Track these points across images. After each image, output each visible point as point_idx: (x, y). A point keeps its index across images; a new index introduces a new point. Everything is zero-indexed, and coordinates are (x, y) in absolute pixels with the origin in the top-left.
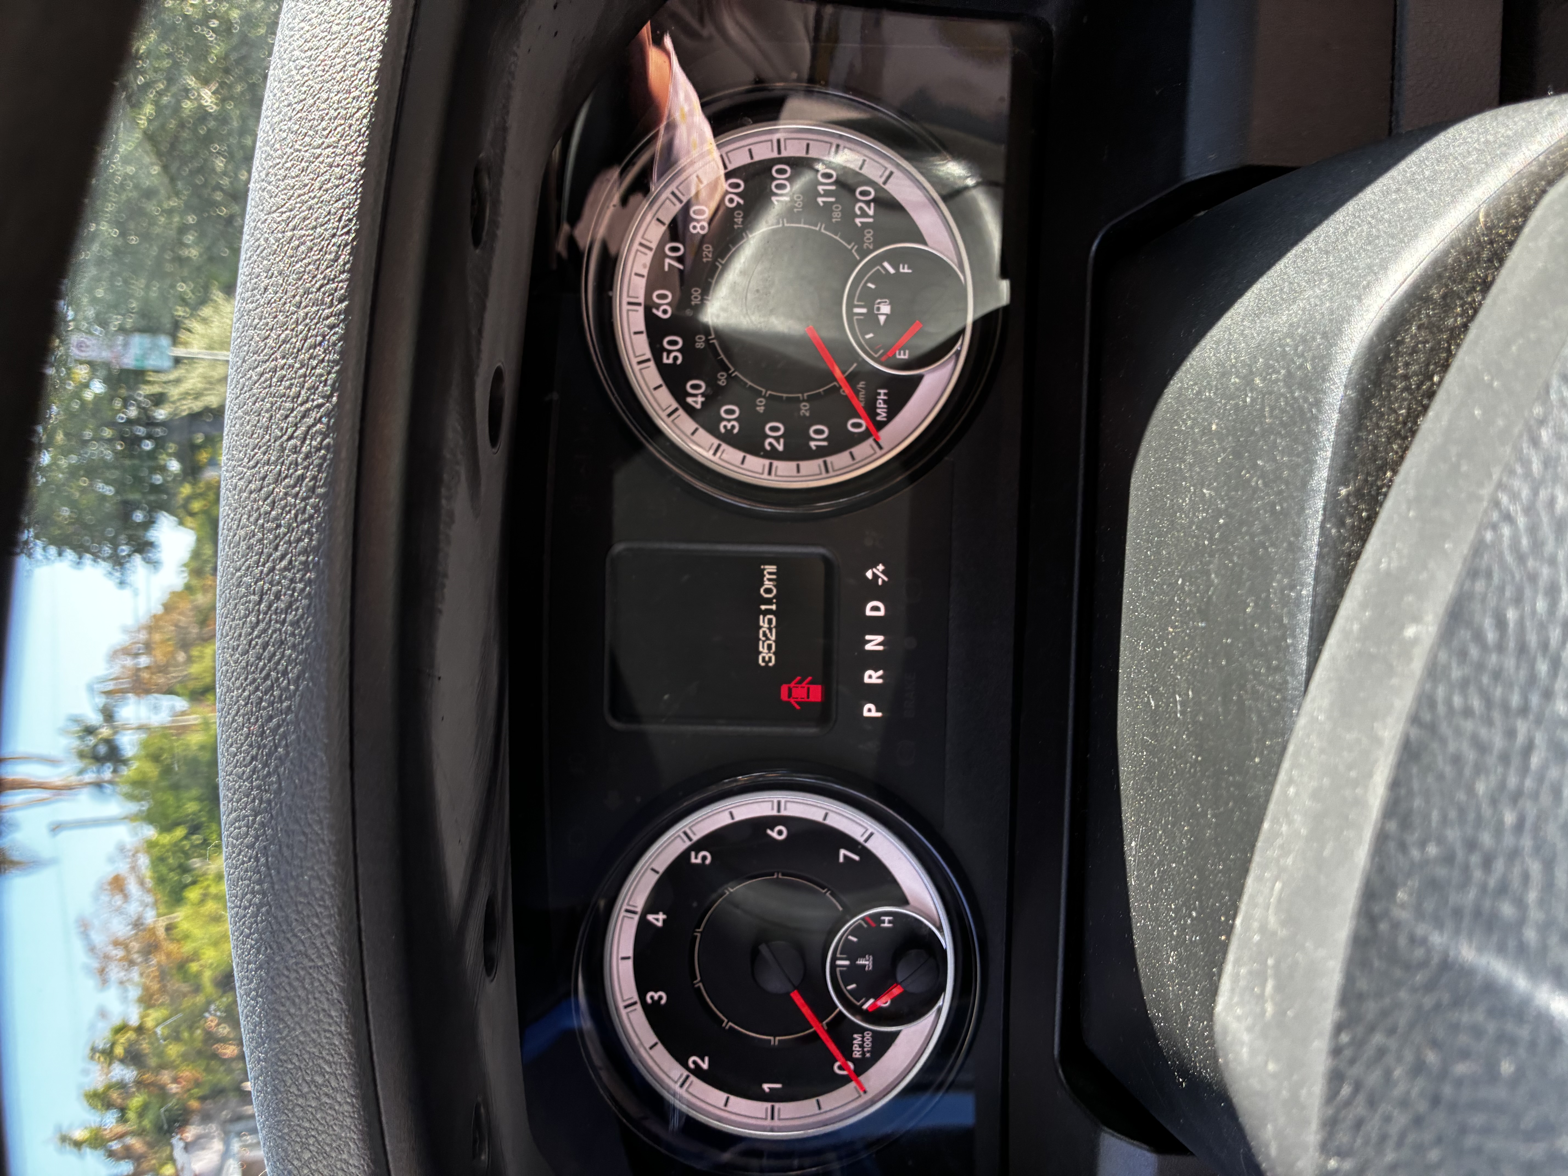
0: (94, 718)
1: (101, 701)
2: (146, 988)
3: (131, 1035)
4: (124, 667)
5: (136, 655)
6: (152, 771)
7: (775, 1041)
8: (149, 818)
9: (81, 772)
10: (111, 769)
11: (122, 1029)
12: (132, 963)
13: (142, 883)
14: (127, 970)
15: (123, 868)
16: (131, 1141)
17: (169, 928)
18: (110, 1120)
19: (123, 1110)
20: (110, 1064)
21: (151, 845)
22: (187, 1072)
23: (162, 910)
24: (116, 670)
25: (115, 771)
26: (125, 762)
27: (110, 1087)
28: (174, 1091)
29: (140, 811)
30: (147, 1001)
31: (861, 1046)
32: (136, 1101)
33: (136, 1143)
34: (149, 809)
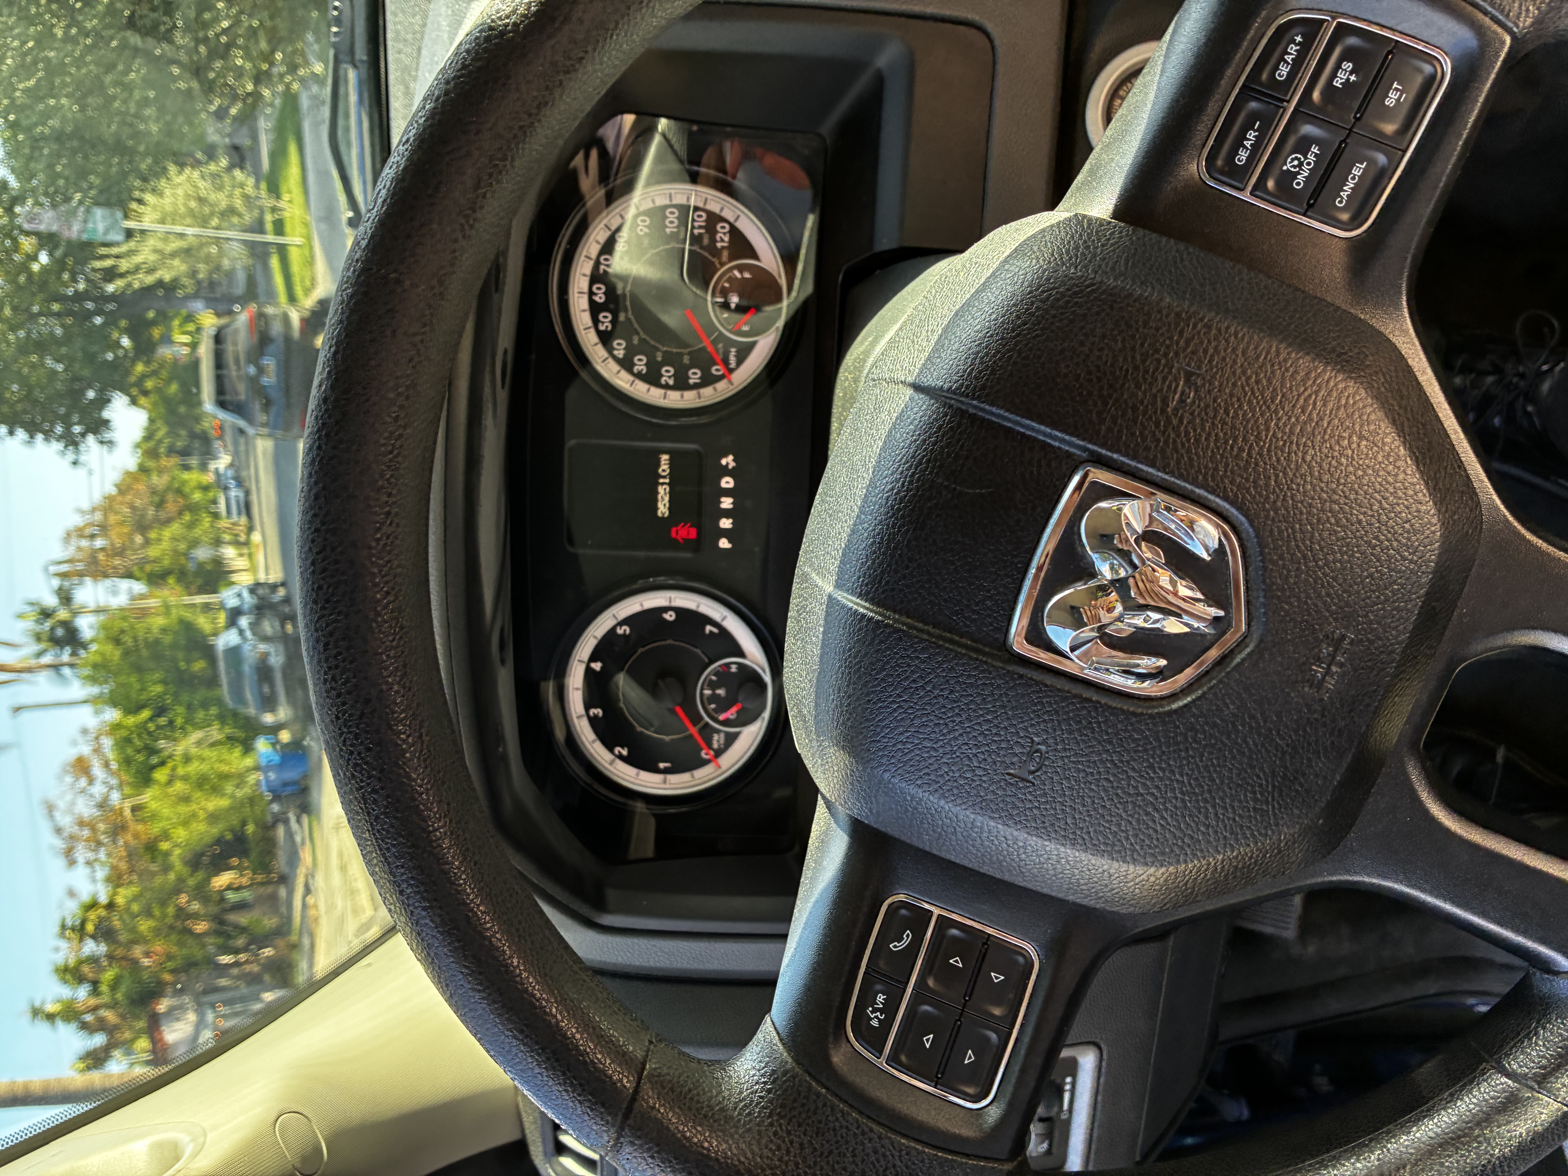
0: (51, 601)
1: (56, 583)
2: (113, 868)
3: (102, 912)
4: (79, 549)
5: (92, 537)
6: (114, 654)
7: (667, 738)
8: (113, 701)
9: (39, 654)
10: (70, 652)
11: (93, 905)
12: (99, 844)
13: (107, 765)
14: (93, 851)
15: (86, 750)
16: (104, 1013)
17: (135, 809)
18: (82, 992)
19: (95, 984)
20: (81, 940)
21: (116, 727)
22: (159, 947)
23: (127, 790)
24: (70, 552)
25: (74, 654)
26: (84, 646)
27: (80, 962)
28: (146, 964)
29: (102, 693)
30: (115, 880)
31: (718, 741)
32: (109, 975)
33: (110, 1016)
34: (111, 691)
